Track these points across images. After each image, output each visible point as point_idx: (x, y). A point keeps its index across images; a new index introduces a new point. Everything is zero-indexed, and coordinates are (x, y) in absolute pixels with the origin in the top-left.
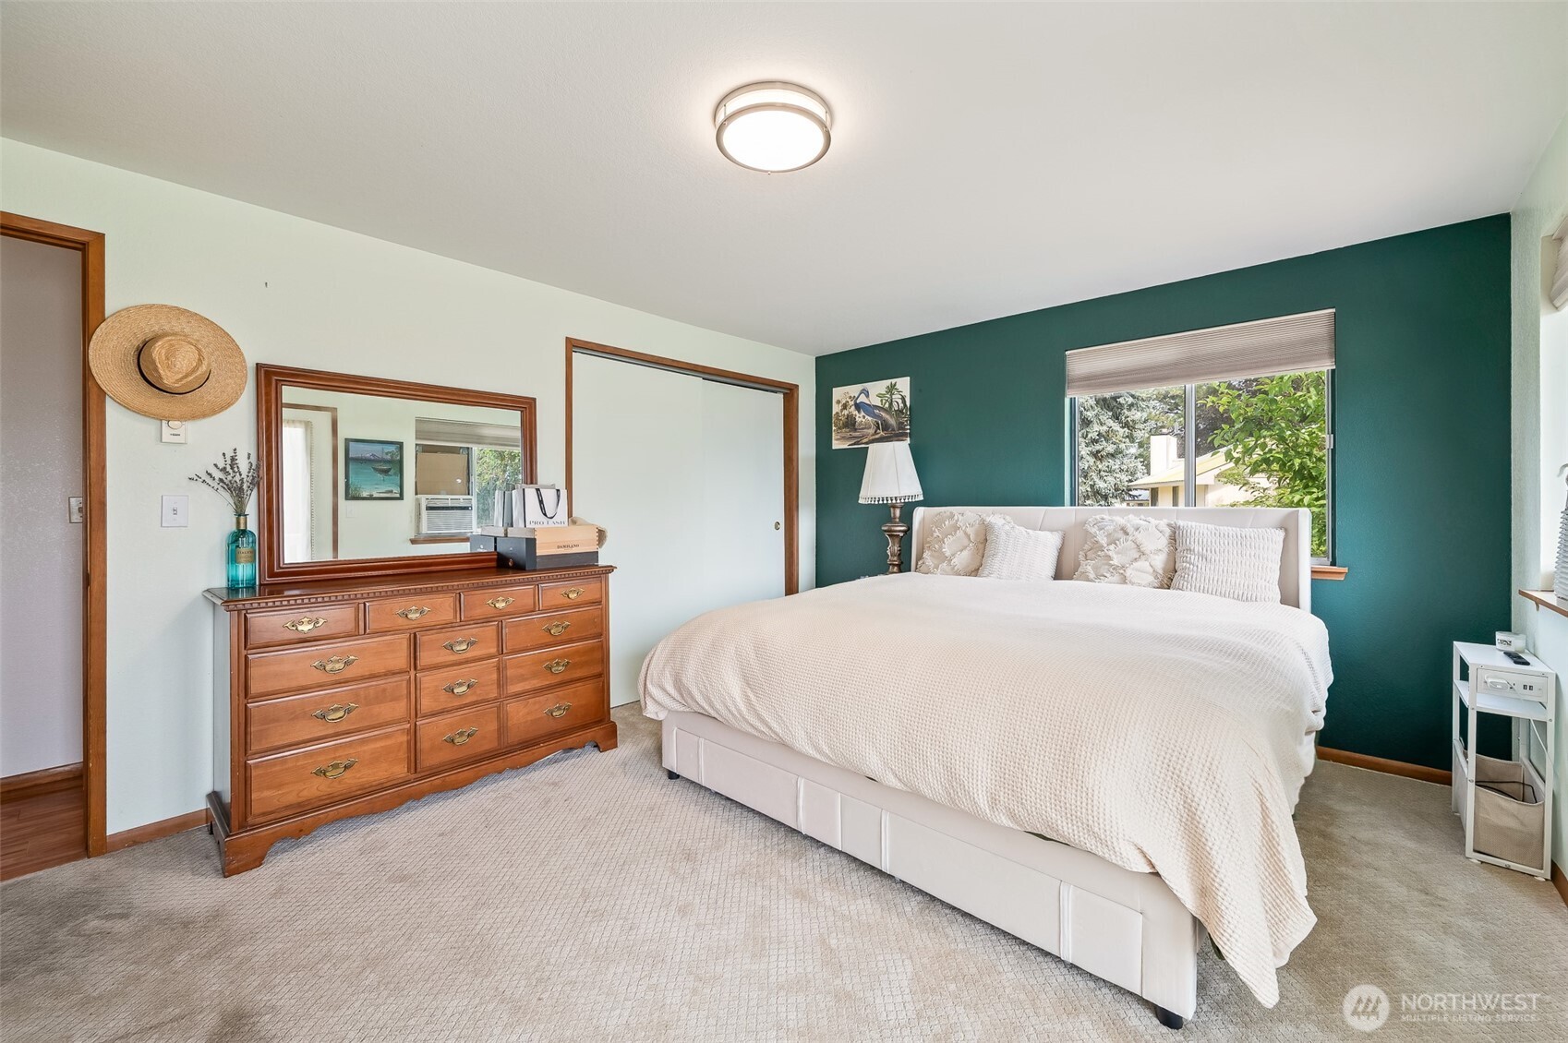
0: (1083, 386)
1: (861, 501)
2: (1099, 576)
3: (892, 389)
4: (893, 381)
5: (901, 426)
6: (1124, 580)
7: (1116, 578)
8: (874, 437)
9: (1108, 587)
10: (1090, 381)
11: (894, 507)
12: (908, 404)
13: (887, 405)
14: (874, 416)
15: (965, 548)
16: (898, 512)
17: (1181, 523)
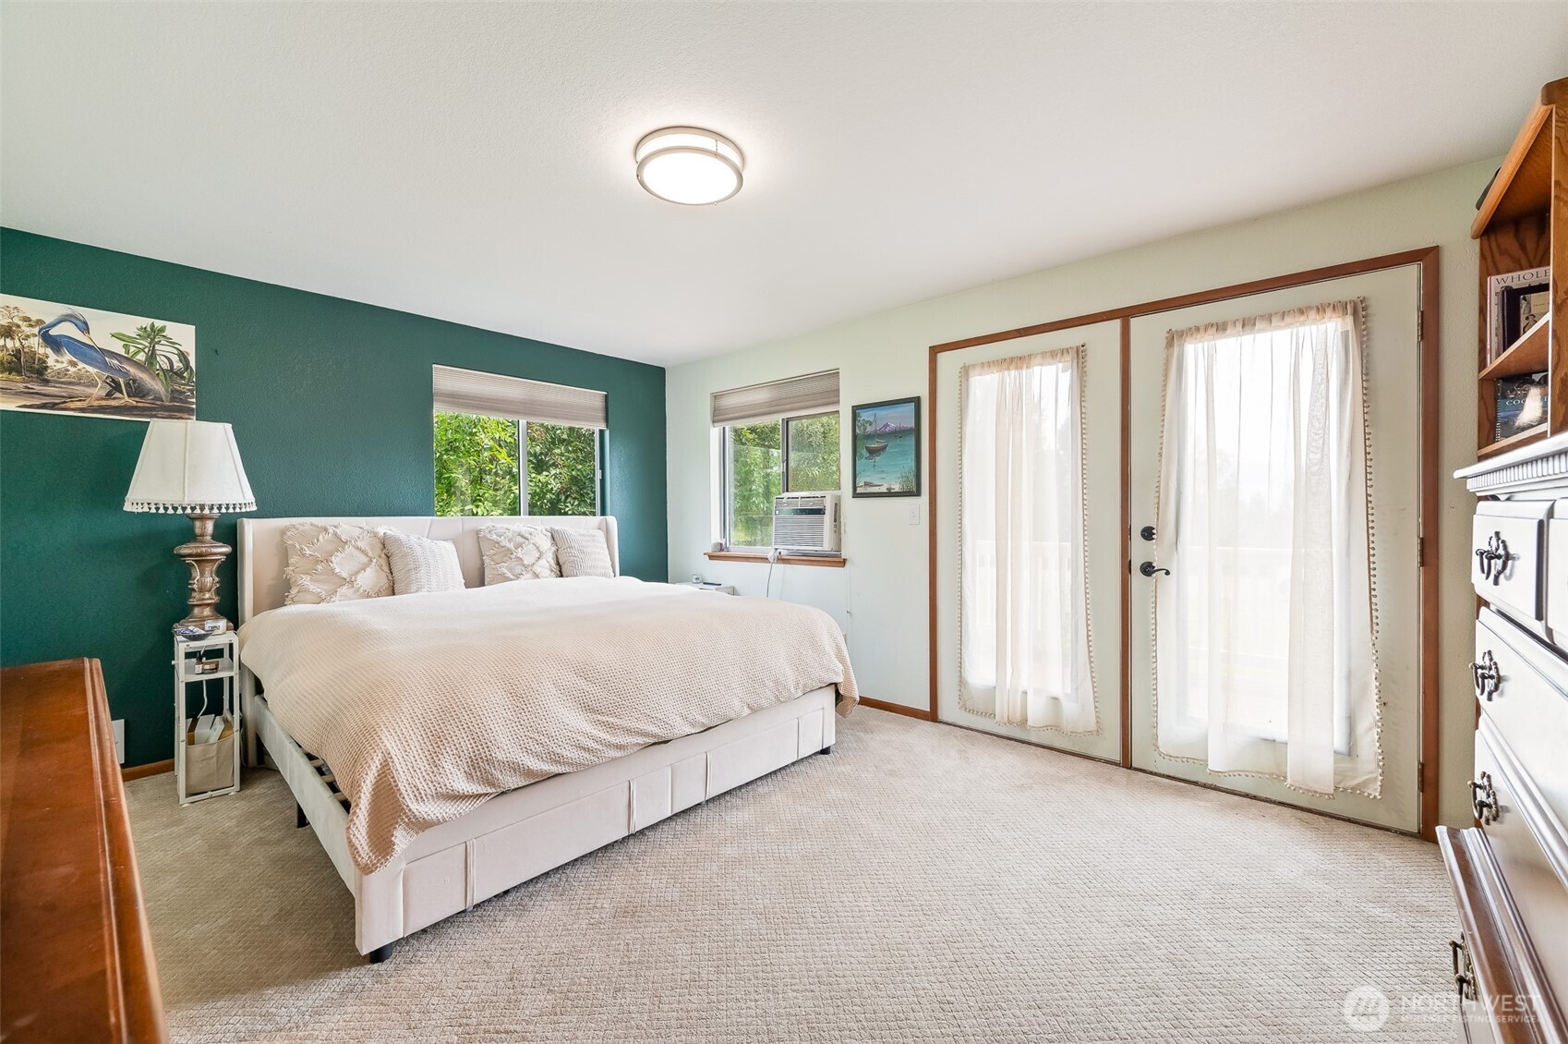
0: (449, 402)
1: (128, 507)
2: (517, 577)
3: (153, 335)
4: (159, 323)
5: (175, 395)
6: (537, 576)
7: (529, 575)
8: (104, 403)
9: (525, 582)
10: (455, 399)
11: (202, 518)
12: (193, 364)
13: (141, 357)
14: (107, 367)
15: (368, 565)
16: (210, 526)
17: (556, 528)
